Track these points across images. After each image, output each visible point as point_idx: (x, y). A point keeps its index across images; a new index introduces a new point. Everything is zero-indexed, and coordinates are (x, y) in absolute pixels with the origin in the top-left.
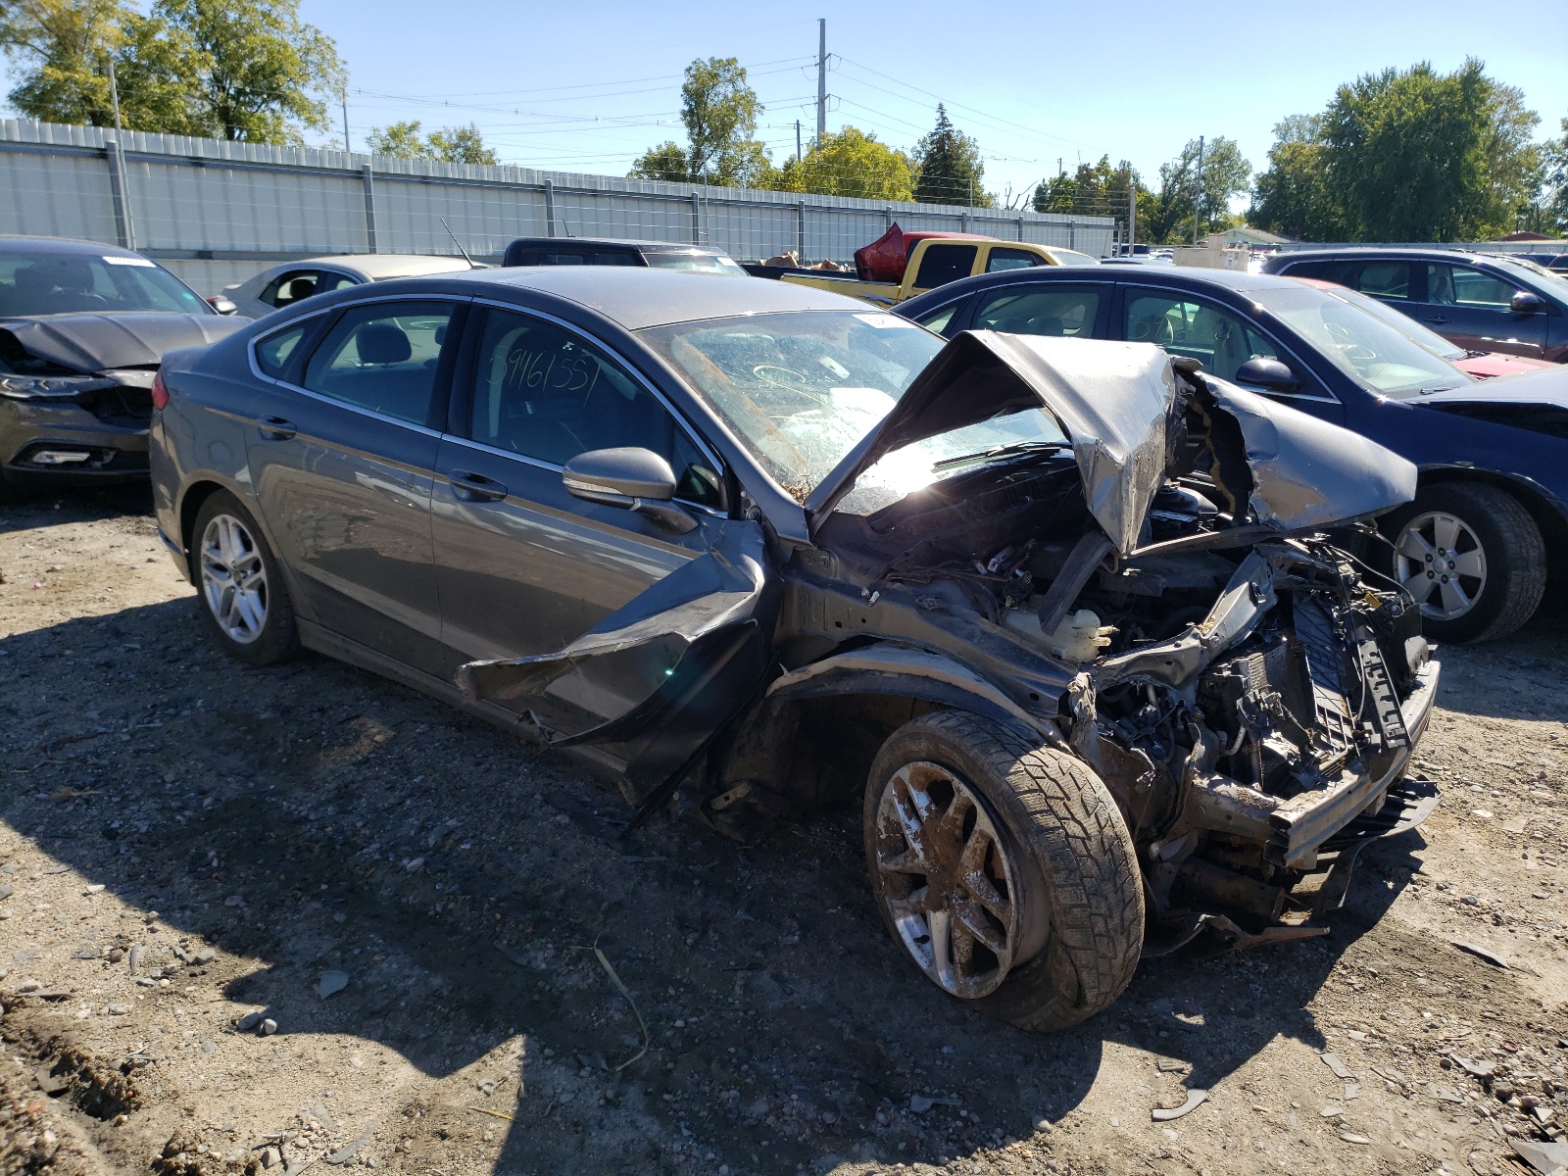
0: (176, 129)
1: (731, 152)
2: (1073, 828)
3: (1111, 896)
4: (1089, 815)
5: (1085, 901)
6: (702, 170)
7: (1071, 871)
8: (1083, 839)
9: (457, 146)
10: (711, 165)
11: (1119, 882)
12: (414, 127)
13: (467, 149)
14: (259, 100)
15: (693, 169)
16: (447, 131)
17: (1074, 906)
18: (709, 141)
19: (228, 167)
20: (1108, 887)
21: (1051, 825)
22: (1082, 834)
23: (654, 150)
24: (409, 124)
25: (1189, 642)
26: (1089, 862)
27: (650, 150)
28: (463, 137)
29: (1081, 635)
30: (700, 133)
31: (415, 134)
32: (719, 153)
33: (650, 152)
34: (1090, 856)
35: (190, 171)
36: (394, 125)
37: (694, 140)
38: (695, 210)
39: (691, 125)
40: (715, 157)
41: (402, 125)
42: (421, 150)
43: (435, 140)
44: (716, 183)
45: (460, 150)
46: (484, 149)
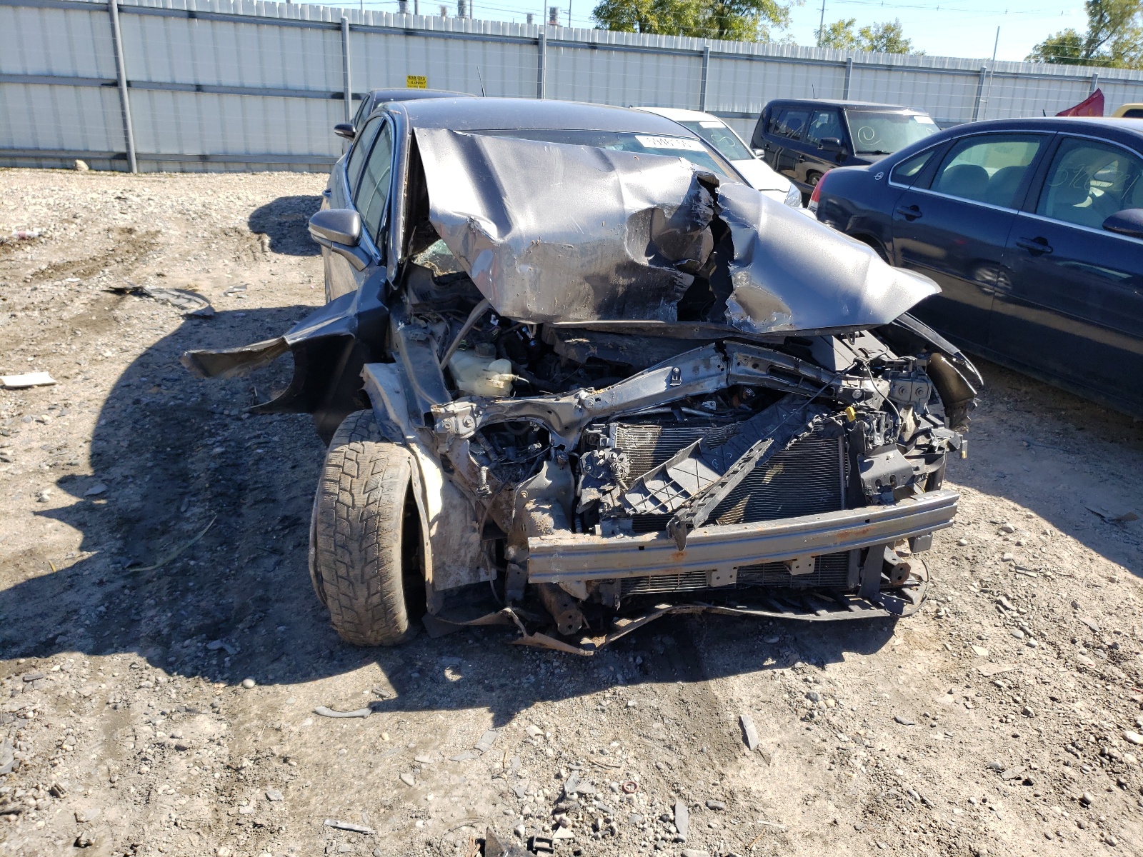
0: (687, 32)
1: (1127, 36)
2: (346, 497)
3: (356, 554)
4: (364, 493)
5: (333, 549)
6: (1095, 53)
7: (330, 525)
8: (348, 507)
9: (881, 37)
10: (1105, 49)
11: (364, 545)
12: (850, 23)
13: (889, 40)
14: (744, 8)
15: (1087, 51)
16: (876, 25)
17: (326, 551)
18: (1108, 27)
19: (612, 49)
20: (354, 546)
21: (331, 491)
22: (350, 503)
23: (1054, 37)
24: (846, 22)
25: (569, 399)
26: (345, 523)
27: (1050, 36)
28: (888, 29)
29: (484, 375)
30: (1100, 21)
31: (851, 28)
32: (1115, 38)
33: (1050, 39)
34: (347, 519)
35: (588, 52)
36: (836, 22)
37: (1092, 27)
38: (981, 82)
39: (1092, 14)
40: (1110, 42)
41: (841, 22)
42: (852, 40)
43: (864, 33)
44: (1106, 65)
45: (884, 40)
46: (902, 39)
